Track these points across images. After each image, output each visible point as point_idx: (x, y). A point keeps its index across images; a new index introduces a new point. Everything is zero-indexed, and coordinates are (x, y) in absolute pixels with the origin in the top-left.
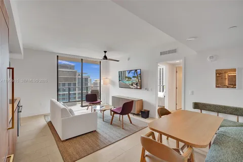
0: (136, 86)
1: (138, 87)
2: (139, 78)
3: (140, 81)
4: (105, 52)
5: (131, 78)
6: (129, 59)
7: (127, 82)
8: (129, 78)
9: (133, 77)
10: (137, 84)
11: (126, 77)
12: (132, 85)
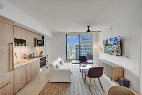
0: (116, 53)
1: (118, 55)
2: (119, 45)
3: (120, 48)
4: (89, 27)
5: (112, 45)
6: (111, 29)
7: (109, 49)
8: (111, 45)
9: (114, 44)
10: (117, 51)
11: (108, 44)
12: (113, 52)
